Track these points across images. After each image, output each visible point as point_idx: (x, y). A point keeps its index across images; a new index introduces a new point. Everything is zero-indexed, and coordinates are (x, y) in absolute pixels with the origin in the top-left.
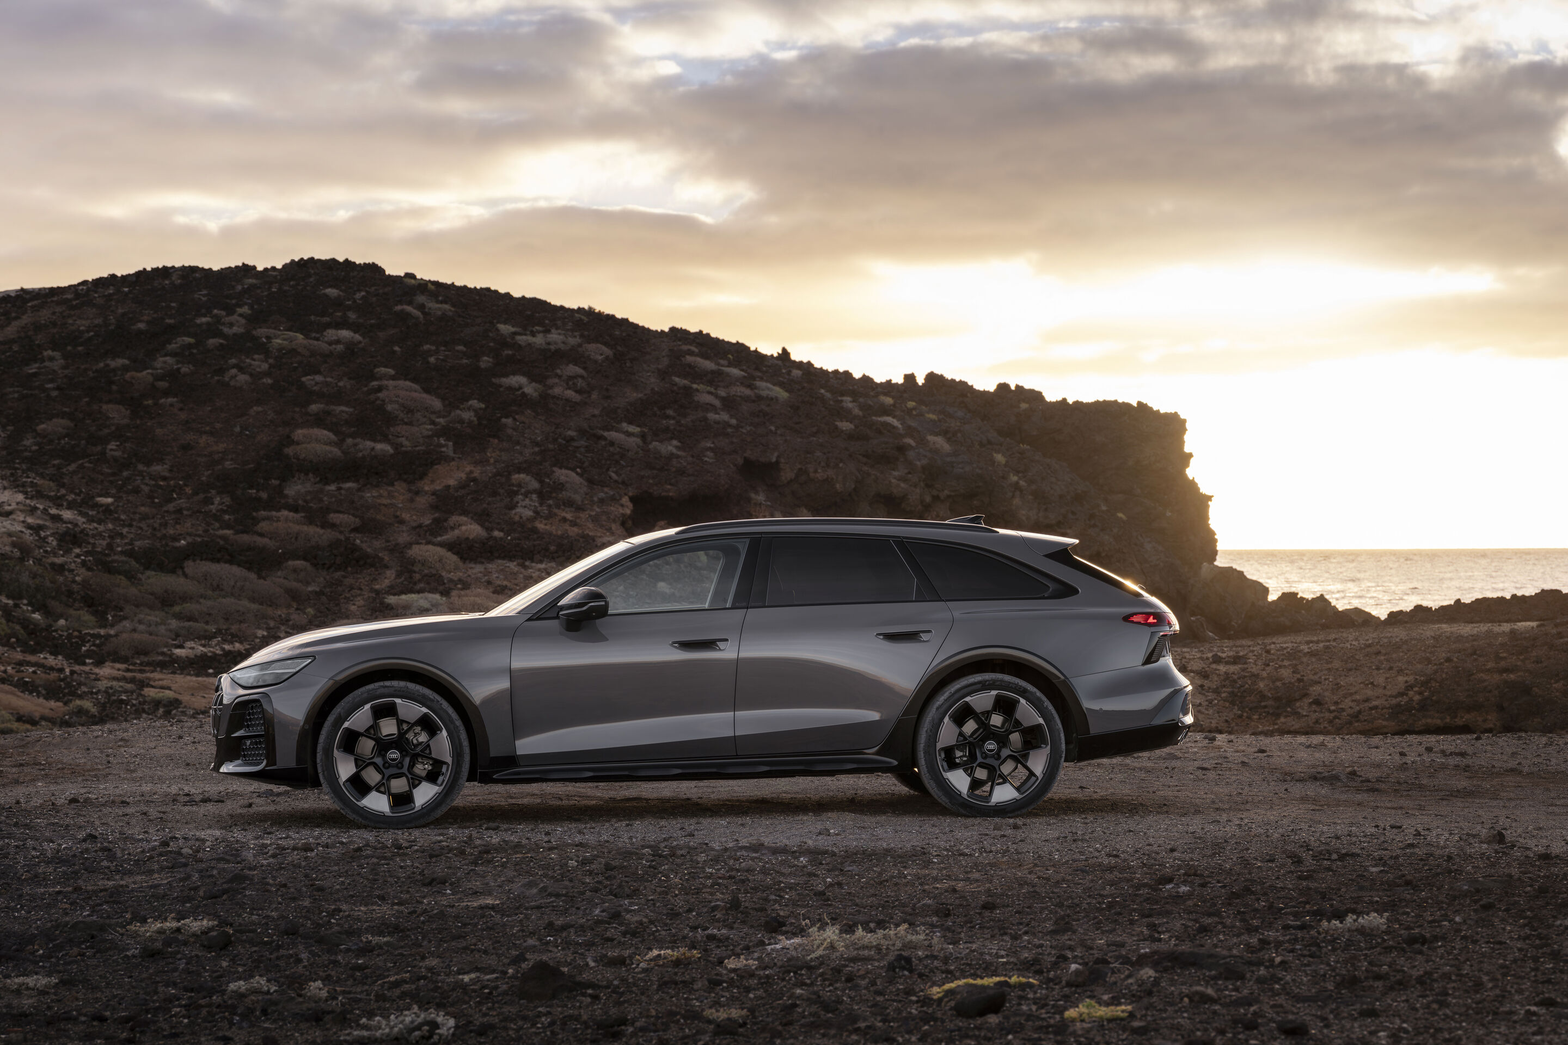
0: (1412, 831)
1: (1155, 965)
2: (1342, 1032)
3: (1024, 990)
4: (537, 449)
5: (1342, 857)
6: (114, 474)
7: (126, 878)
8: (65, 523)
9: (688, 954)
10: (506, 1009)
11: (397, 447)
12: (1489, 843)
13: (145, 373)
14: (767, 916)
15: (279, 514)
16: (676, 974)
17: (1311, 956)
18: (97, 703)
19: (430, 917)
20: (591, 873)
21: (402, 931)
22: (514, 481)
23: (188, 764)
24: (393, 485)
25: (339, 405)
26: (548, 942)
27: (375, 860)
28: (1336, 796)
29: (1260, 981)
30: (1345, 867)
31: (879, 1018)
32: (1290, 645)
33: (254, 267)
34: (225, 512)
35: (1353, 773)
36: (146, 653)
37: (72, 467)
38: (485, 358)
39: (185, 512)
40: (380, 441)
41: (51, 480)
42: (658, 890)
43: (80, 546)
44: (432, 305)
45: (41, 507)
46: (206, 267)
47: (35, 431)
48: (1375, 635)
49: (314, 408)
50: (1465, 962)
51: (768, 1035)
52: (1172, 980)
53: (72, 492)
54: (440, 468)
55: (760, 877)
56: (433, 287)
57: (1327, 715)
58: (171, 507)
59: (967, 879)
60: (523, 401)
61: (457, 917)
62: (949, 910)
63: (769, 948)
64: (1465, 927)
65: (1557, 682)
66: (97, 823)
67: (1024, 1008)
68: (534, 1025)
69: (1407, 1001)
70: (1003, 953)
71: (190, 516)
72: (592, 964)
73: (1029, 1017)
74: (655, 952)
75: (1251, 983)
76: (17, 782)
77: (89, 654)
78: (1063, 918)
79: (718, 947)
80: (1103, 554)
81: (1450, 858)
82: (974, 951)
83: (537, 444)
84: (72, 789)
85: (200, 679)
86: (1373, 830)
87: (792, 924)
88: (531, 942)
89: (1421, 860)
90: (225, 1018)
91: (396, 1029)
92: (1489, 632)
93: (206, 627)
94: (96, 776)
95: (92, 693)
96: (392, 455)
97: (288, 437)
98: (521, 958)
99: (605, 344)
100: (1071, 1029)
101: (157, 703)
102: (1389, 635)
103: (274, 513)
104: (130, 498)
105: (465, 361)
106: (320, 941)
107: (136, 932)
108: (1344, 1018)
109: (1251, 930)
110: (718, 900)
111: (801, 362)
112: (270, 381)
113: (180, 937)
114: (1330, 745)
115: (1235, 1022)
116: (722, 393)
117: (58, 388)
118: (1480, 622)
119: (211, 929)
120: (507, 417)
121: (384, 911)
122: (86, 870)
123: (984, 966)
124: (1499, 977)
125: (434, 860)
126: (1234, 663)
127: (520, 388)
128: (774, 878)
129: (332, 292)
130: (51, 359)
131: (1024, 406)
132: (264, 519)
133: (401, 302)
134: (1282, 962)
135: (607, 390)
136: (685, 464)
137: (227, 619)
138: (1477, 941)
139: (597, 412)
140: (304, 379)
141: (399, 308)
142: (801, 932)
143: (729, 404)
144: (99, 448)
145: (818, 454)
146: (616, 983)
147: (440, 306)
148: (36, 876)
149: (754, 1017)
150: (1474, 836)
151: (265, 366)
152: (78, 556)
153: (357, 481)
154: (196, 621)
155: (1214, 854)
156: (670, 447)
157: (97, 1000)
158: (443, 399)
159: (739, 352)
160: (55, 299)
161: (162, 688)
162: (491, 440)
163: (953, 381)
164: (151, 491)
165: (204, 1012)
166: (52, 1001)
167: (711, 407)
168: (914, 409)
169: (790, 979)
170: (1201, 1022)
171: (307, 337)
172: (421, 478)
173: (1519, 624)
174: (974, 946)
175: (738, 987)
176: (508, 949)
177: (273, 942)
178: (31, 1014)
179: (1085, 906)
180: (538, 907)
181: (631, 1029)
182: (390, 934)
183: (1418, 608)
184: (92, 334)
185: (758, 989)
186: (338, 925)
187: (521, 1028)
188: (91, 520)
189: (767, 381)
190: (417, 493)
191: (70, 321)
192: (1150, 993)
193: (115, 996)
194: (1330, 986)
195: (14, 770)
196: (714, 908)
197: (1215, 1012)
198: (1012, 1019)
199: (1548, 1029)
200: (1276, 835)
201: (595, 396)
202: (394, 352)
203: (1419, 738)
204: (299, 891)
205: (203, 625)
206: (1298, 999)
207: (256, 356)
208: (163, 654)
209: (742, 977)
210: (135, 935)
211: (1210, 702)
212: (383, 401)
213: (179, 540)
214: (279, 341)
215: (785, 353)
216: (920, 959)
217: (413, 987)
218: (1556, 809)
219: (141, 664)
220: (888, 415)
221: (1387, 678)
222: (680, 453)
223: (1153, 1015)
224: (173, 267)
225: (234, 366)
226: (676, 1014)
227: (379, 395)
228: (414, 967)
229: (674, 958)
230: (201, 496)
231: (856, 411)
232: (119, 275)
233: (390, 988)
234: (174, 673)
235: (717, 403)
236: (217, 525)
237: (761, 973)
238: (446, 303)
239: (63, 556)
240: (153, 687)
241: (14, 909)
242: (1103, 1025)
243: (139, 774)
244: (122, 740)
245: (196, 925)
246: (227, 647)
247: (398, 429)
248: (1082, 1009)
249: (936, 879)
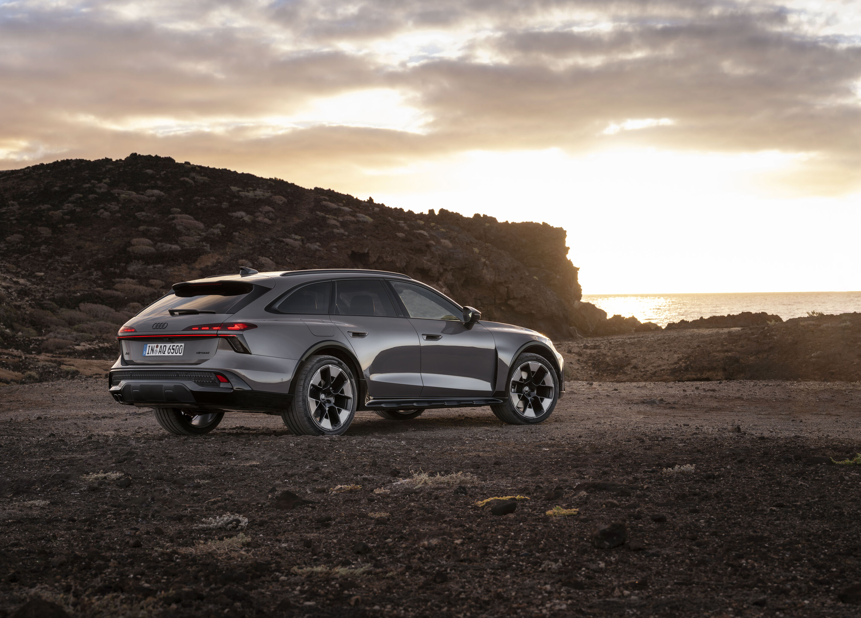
0: (694, 426)
1: (586, 490)
2: (682, 520)
3: (523, 502)
4: (250, 247)
5: (664, 439)
6: (44, 261)
7: (74, 453)
8: (21, 285)
9: (356, 487)
10: (271, 514)
11: (182, 247)
12: (733, 432)
13: (58, 211)
14: (391, 469)
15: (125, 280)
16: (351, 496)
17: (660, 485)
18: (38, 373)
19: (227, 471)
20: (301, 449)
21: (214, 477)
22: (240, 263)
23: (92, 401)
24: (181, 265)
25: (154, 226)
26: (286, 482)
27: (195, 444)
28: (655, 411)
29: (638, 496)
30: (666, 444)
31: (455, 516)
32: (621, 340)
33: (111, 160)
34: (99, 279)
35: (662, 400)
36: (61, 348)
37: (24, 258)
38: (225, 203)
39: (79, 280)
40: (174, 244)
41: (13, 264)
42: (336, 457)
43: (28, 296)
44: (198, 177)
45: (9, 277)
46: (88, 159)
47: (5, 240)
48: (662, 335)
49: (141, 228)
50: (736, 487)
51: (402, 524)
52: (595, 497)
53: (24, 270)
54: (204, 257)
55: (384, 450)
56: (199, 169)
57: (640, 373)
58: (72, 277)
59: (484, 451)
60: (244, 224)
61: (239, 471)
62: (478, 465)
63: (394, 484)
64: (732, 471)
65: (751, 357)
66: (53, 428)
67: (526, 510)
68: (286, 521)
69: (711, 505)
70: (509, 485)
71: (82, 281)
72: (309, 492)
73: (529, 514)
74: (339, 486)
75: (634, 498)
76: (9, 410)
77: (34, 349)
78: (536, 468)
79: (369, 484)
80: (527, 297)
81: (716, 439)
82: (494, 484)
83: (251, 245)
84: (37, 413)
85: (88, 361)
86: (675, 427)
87: (403, 473)
88: (278, 482)
89: (702, 440)
90: (134, 519)
91: (220, 523)
92: (718, 332)
93: (91, 335)
94: (47, 406)
95: (36, 368)
96: (180, 251)
97: (129, 242)
98: (273, 490)
99: (283, 196)
100: (551, 520)
101: (68, 373)
102: (669, 334)
103: (123, 280)
104: (52, 273)
105: (215, 205)
106: (175, 482)
107: (84, 479)
108: (682, 514)
109: (628, 473)
110: (365, 462)
111: (379, 204)
112: (120, 215)
113: (106, 481)
114: (649, 387)
115: (630, 516)
116: (341, 219)
117: (16, 219)
118: (713, 328)
119: (121, 477)
120: (236, 232)
121: (203, 468)
122: (54, 450)
123: (501, 491)
124: (754, 494)
125: (224, 444)
126: (594, 348)
127: (242, 217)
128: (390, 451)
129: (149, 171)
130: (13, 205)
131: (487, 225)
132: (118, 283)
133: (183, 176)
134: (647, 488)
135: (284, 218)
136: (323, 254)
137: (101, 332)
138: (740, 477)
139: (279, 229)
140: (136, 214)
141: (182, 179)
142: (409, 476)
143: (344, 225)
144: (37, 249)
145: (387, 249)
146: (322, 501)
147: (202, 178)
148: (30, 453)
149: (393, 516)
150: (725, 429)
151: (117, 208)
152: (27, 301)
153: (163, 264)
154: (86, 332)
155: (601, 438)
156: (315, 246)
157: (70, 512)
158: (204, 223)
159: (349, 200)
160: (14, 176)
161: (70, 365)
162: (229, 243)
163: (453, 213)
164: (62, 269)
165: (123, 516)
166: (47, 512)
167: (336, 227)
168: (434, 226)
169: (407, 498)
170: (613, 516)
171: (138, 193)
172: (194, 262)
173: (732, 329)
174: (494, 482)
175: (382, 502)
176: (267, 486)
177: (151, 483)
178: (38, 518)
179: (544, 463)
180: (279, 466)
181: (334, 523)
182: (208, 479)
183: (683, 321)
184: (32, 193)
185: (392, 503)
186: (182, 475)
187: (280, 523)
188: (33, 283)
189: (362, 213)
190: (192, 269)
191: (22, 187)
192: (586, 503)
193: (78, 510)
194: (673, 499)
195: (7, 404)
196: (364, 465)
197: (619, 511)
198: (521, 516)
199: (782, 518)
200: (629, 429)
201: (278, 221)
202: (180, 201)
203: (692, 383)
204: (161, 459)
205: (89, 334)
206: (658, 505)
207: (113, 203)
208: (70, 348)
209: (384, 498)
210: (85, 480)
211: (583, 368)
212: (175, 224)
213: (76, 293)
214: (124, 195)
215: (371, 200)
216: (469, 489)
217: (223, 504)
218: (762, 416)
219: (59, 354)
220: (422, 230)
221: (669, 355)
222: (320, 249)
223: (589, 513)
224: (71, 160)
225: (102, 208)
226: (354, 515)
227: (174, 221)
228: (222, 494)
229: (349, 489)
230: (87, 271)
231: (406, 228)
232: (45, 164)
233: (212, 505)
234: (75, 358)
235: (338, 224)
236: (95, 285)
237: (393, 495)
238: (205, 176)
239: (20, 301)
240: (65, 365)
241: (23, 469)
242: (565, 518)
243: (69, 405)
244: (58, 389)
245: (114, 475)
246: (101, 345)
247: (183, 238)
248: (555, 510)
249: (469, 451)
